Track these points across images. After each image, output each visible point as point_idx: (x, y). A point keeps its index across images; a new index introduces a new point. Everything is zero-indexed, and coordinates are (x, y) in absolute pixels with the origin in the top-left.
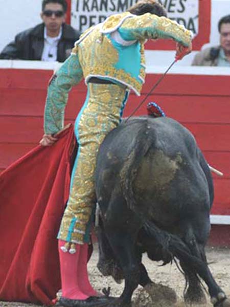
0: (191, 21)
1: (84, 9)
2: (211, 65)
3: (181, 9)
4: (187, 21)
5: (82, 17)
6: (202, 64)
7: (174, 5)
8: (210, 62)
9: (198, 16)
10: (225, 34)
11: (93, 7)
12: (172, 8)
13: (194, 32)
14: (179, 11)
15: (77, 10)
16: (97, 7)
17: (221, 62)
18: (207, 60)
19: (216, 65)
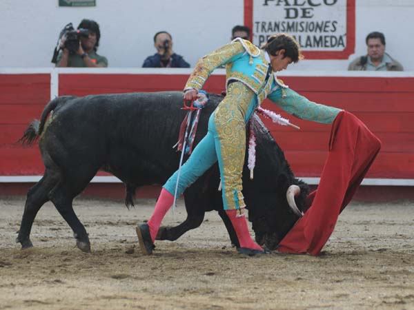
0: (341, 38)
1: (262, 31)
2: (361, 70)
3: (333, 29)
4: (338, 38)
5: (261, 36)
6: (354, 69)
7: (328, 27)
8: (360, 67)
9: (346, 34)
10: (371, 46)
11: (269, 29)
12: (327, 29)
13: (344, 46)
14: (332, 31)
15: (257, 31)
16: (271, 29)
17: (369, 66)
18: (358, 65)
19: (365, 70)
